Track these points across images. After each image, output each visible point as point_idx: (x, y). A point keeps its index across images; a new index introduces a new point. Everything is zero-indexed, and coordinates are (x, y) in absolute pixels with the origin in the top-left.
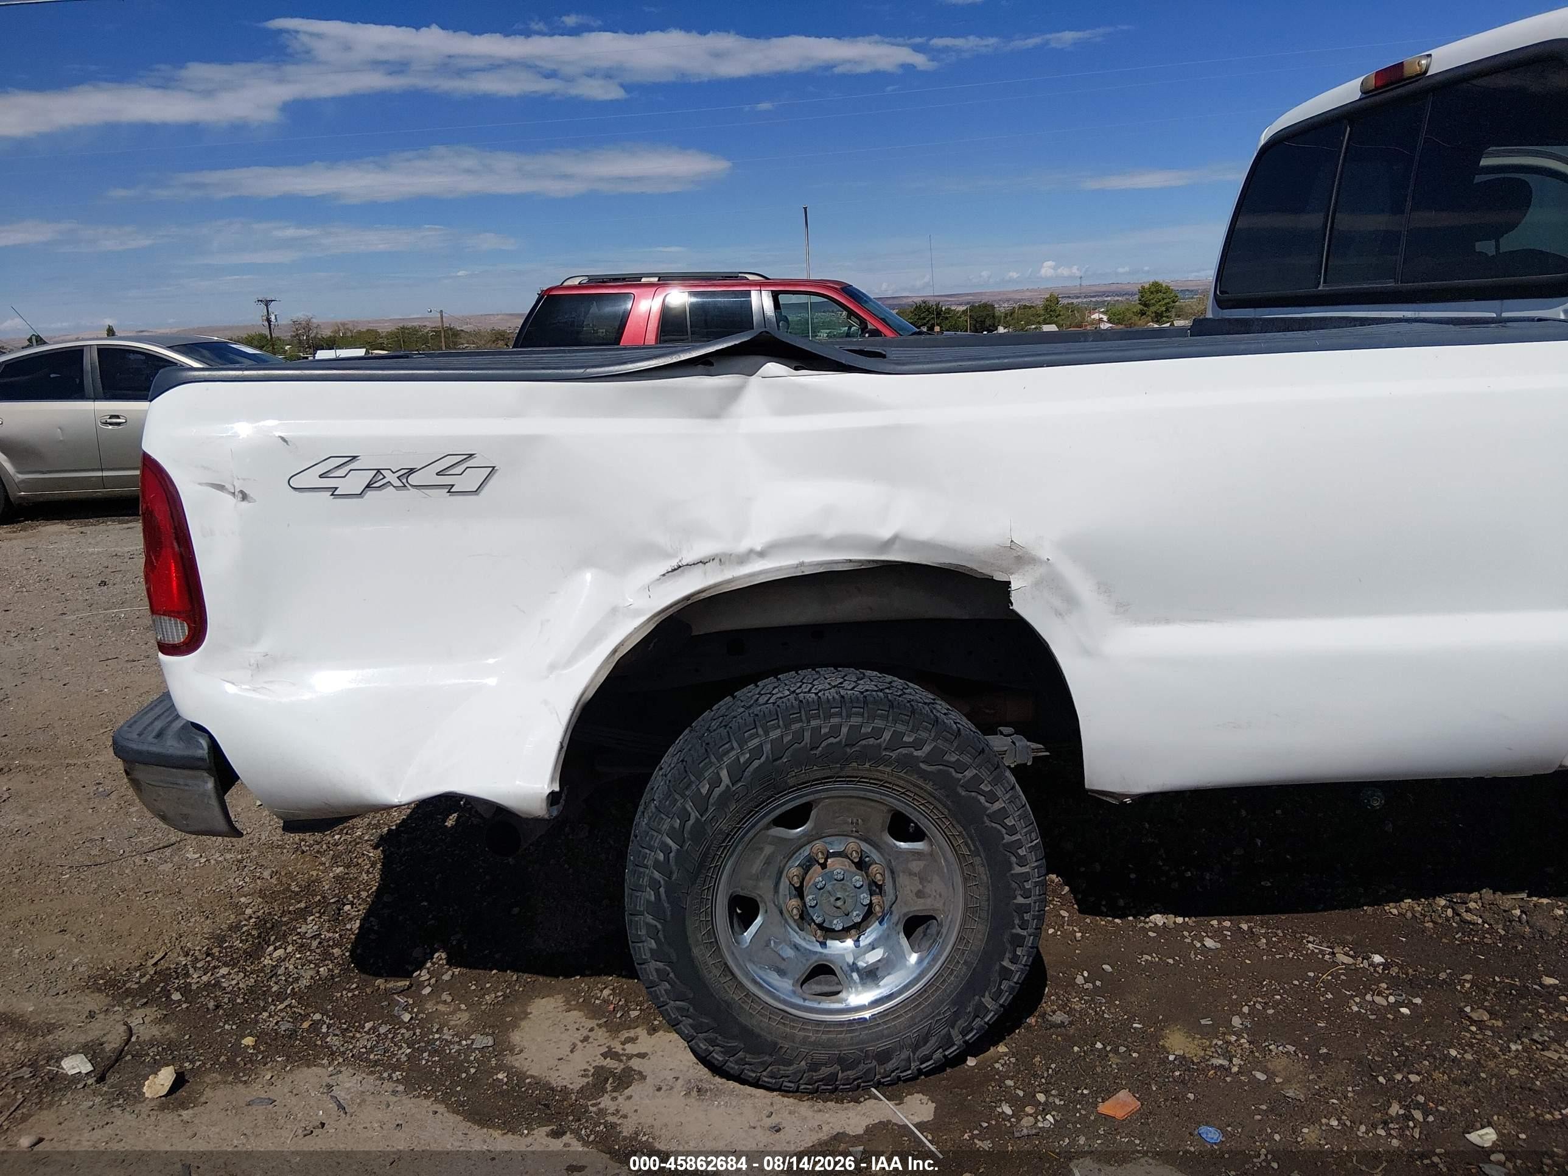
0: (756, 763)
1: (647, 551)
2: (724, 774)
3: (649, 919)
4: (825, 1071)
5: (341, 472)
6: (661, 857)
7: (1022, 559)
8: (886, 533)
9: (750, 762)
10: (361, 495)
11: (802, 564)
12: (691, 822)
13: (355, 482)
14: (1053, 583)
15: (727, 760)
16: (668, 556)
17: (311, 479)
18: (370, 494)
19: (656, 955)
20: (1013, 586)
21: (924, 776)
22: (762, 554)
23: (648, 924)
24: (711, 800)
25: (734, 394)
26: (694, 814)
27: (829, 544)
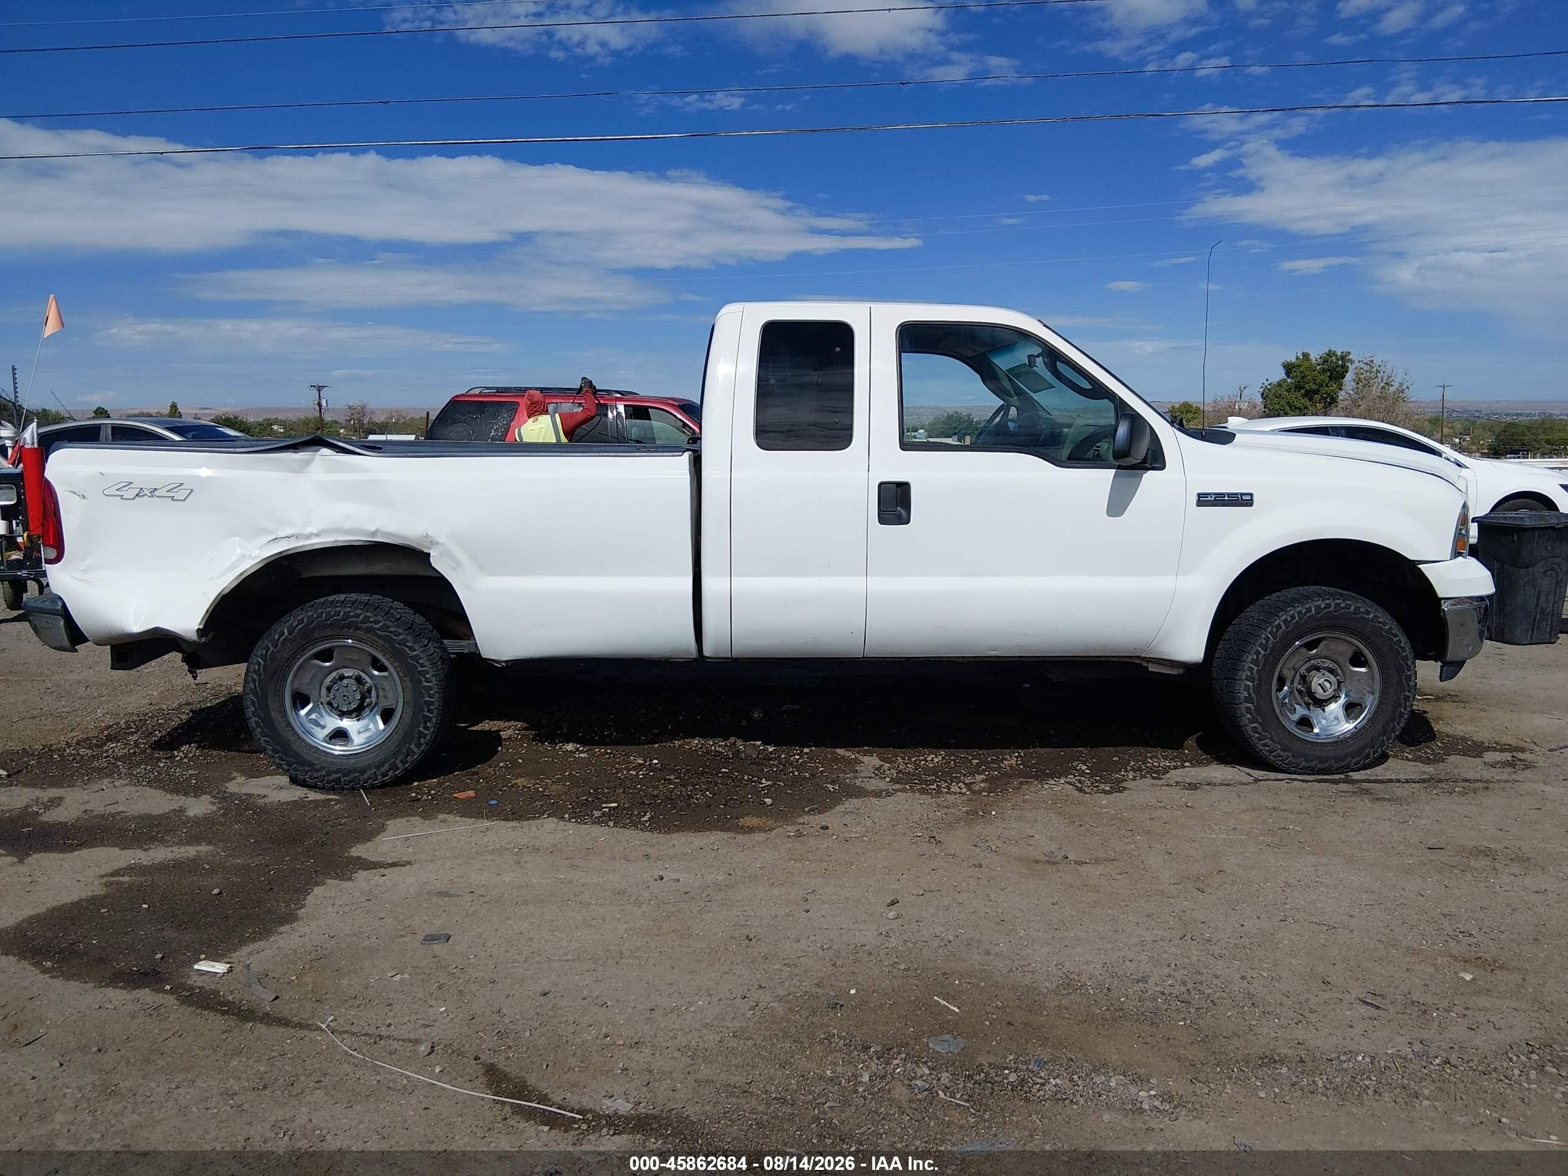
0: (300, 626)
1: (263, 531)
2: (286, 631)
3: (251, 696)
4: (334, 776)
5: (126, 488)
6: (257, 667)
7: (433, 543)
8: (373, 529)
9: (297, 625)
10: (133, 499)
11: (336, 541)
12: (270, 651)
13: (132, 493)
14: (447, 554)
15: (287, 624)
16: (272, 533)
17: (113, 491)
18: (137, 498)
19: (255, 714)
20: (431, 555)
21: (379, 637)
22: (317, 535)
23: (251, 699)
24: (279, 642)
25: (309, 462)
26: (272, 648)
27: (348, 532)
